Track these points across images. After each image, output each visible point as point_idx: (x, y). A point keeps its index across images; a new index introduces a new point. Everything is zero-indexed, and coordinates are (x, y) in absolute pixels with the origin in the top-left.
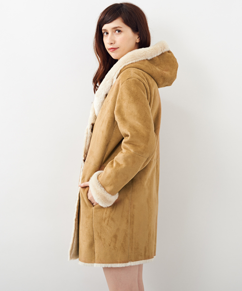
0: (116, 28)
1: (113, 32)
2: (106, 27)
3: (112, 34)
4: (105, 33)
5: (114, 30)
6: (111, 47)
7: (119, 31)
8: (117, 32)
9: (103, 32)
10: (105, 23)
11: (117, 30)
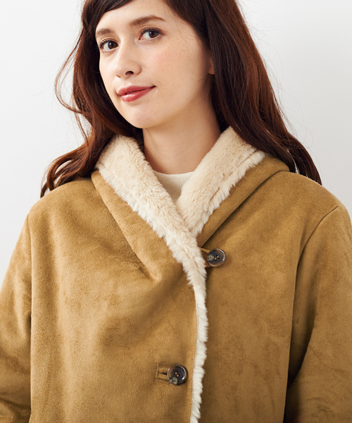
0: (145, 20)
1: (133, 36)
2: (108, 20)
3: (131, 44)
4: (106, 46)
5: (138, 30)
6: (128, 84)
7: (154, 33)
8: (147, 35)
9: (99, 40)
10: (108, 9)
11: (145, 31)
